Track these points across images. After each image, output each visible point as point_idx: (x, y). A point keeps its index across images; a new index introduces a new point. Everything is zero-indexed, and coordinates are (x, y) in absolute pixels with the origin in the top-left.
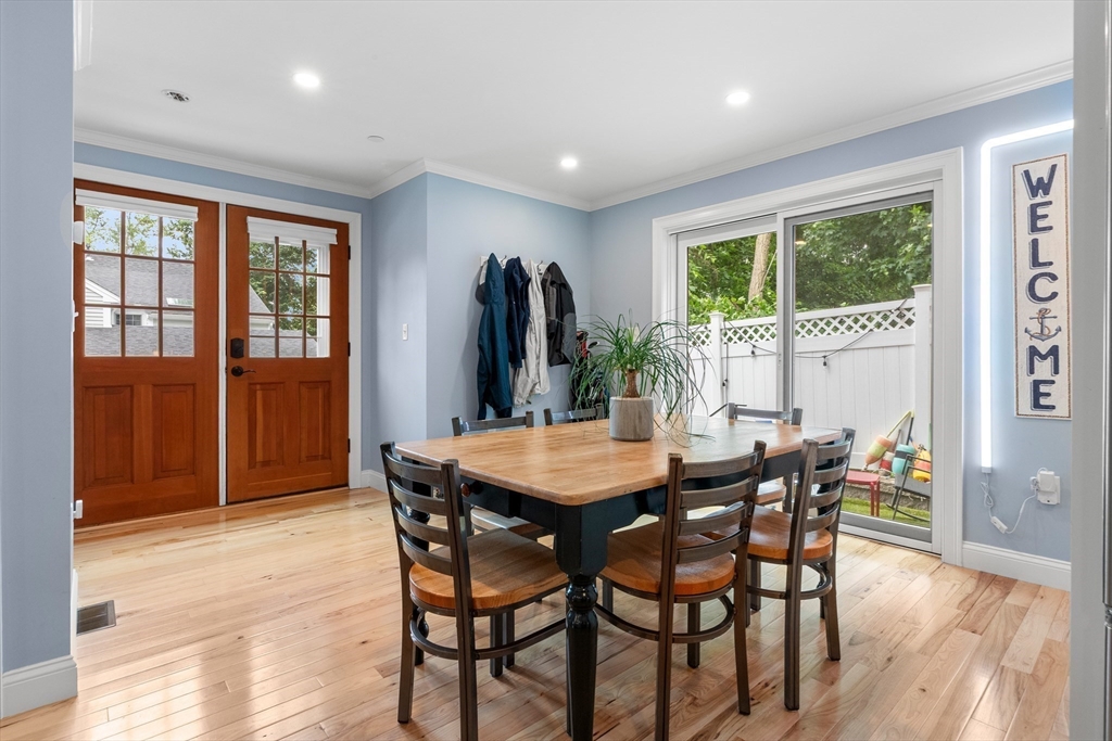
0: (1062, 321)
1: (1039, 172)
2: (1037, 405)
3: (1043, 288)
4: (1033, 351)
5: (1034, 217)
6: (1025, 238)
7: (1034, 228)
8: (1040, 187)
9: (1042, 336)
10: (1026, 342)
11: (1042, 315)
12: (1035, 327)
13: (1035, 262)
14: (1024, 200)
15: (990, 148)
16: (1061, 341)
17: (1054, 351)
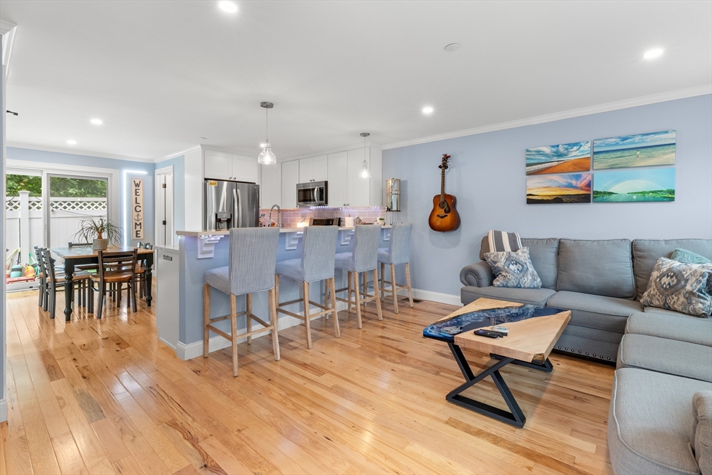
0: (142, 217)
1: (137, 182)
2: (137, 236)
3: (138, 209)
4: (136, 224)
5: (136, 192)
6: (134, 197)
7: (136, 195)
8: (137, 185)
9: (138, 220)
10: (135, 222)
11: (138, 215)
12: (136, 218)
13: (136, 203)
14: (134, 188)
15: (126, 172)
16: (141, 221)
17: (140, 224)
